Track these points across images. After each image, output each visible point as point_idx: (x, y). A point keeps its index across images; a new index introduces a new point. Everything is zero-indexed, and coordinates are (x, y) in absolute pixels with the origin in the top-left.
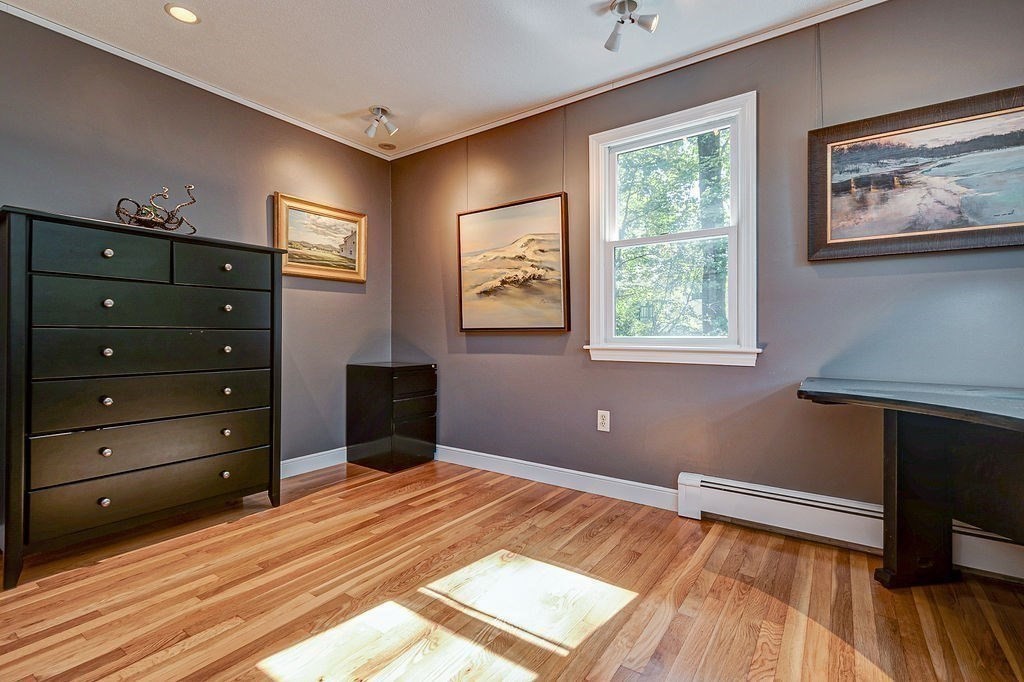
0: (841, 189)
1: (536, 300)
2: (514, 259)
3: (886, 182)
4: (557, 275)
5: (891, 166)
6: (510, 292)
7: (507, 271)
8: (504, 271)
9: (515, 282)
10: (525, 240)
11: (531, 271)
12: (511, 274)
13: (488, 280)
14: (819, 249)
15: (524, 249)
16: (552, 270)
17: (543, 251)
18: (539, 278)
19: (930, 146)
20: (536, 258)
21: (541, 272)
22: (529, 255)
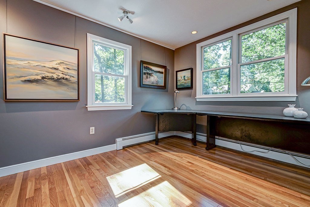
0: (145, 73)
1: (64, 88)
2: (51, 68)
3: (150, 74)
4: (76, 79)
5: (150, 72)
6: (47, 83)
7: (47, 73)
8: (45, 73)
9: (52, 79)
10: (59, 62)
11: (61, 76)
12: (50, 75)
13: (32, 75)
14: (141, 85)
15: (57, 65)
16: (73, 77)
17: (69, 69)
18: (66, 79)
19: (155, 70)
20: (64, 70)
21: (67, 77)
22: (61, 68)
